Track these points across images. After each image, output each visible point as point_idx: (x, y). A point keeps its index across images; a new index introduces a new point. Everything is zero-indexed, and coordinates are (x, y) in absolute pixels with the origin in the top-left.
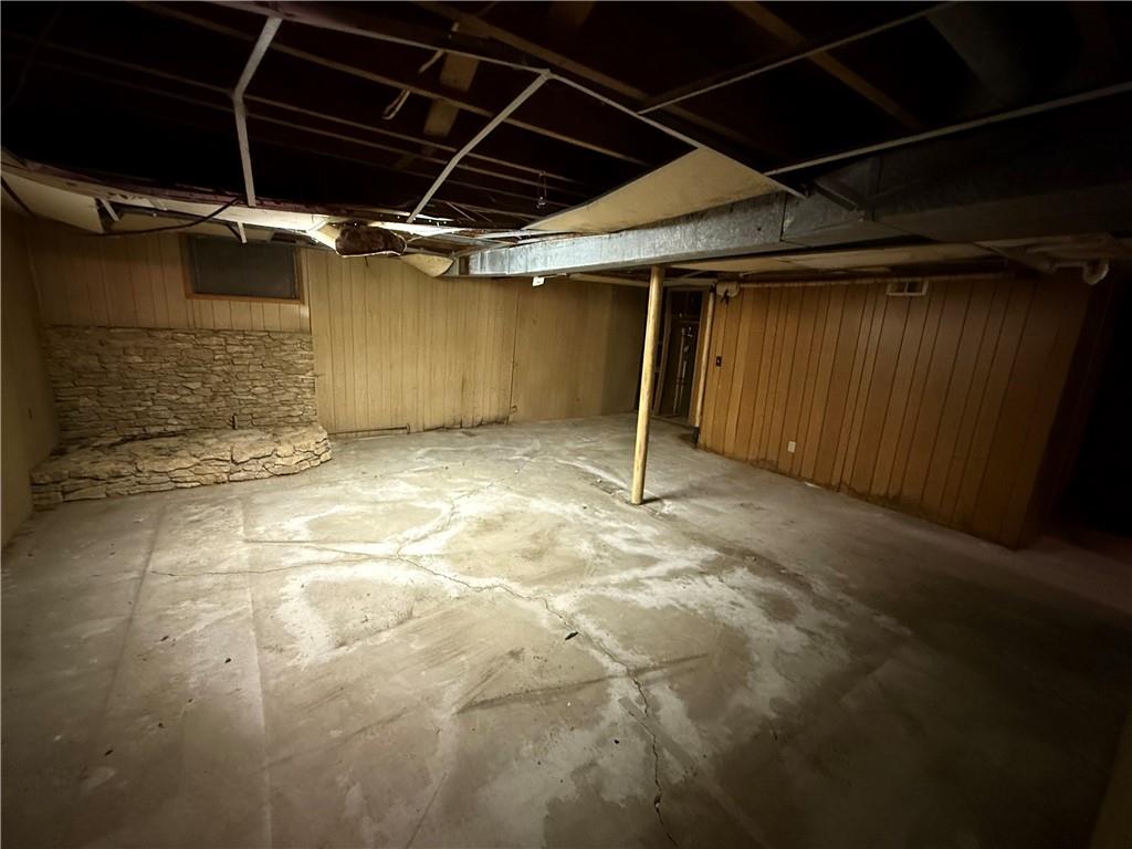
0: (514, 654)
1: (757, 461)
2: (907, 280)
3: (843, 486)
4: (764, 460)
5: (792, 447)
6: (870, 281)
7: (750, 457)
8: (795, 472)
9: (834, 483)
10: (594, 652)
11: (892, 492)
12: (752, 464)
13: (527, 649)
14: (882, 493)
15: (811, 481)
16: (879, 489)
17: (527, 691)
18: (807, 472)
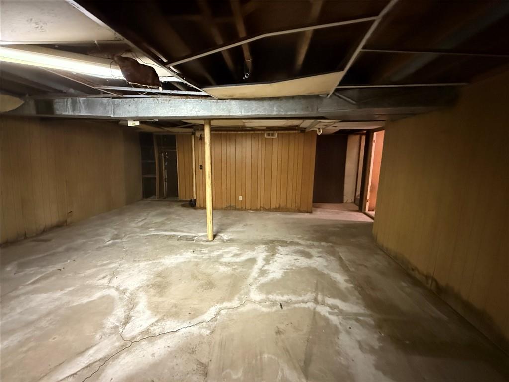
0: (279, 332)
1: (227, 207)
2: (271, 132)
3: (262, 209)
4: (230, 206)
5: (240, 198)
6: (260, 132)
7: (224, 207)
8: (244, 208)
9: (259, 208)
10: (296, 306)
11: (278, 206)
12: (225, 210)
13: (279, 326)
14: (275, 207)
15: (250, 210)
16: (273, 206)
17: (308, 341)
18: (248, 207)
